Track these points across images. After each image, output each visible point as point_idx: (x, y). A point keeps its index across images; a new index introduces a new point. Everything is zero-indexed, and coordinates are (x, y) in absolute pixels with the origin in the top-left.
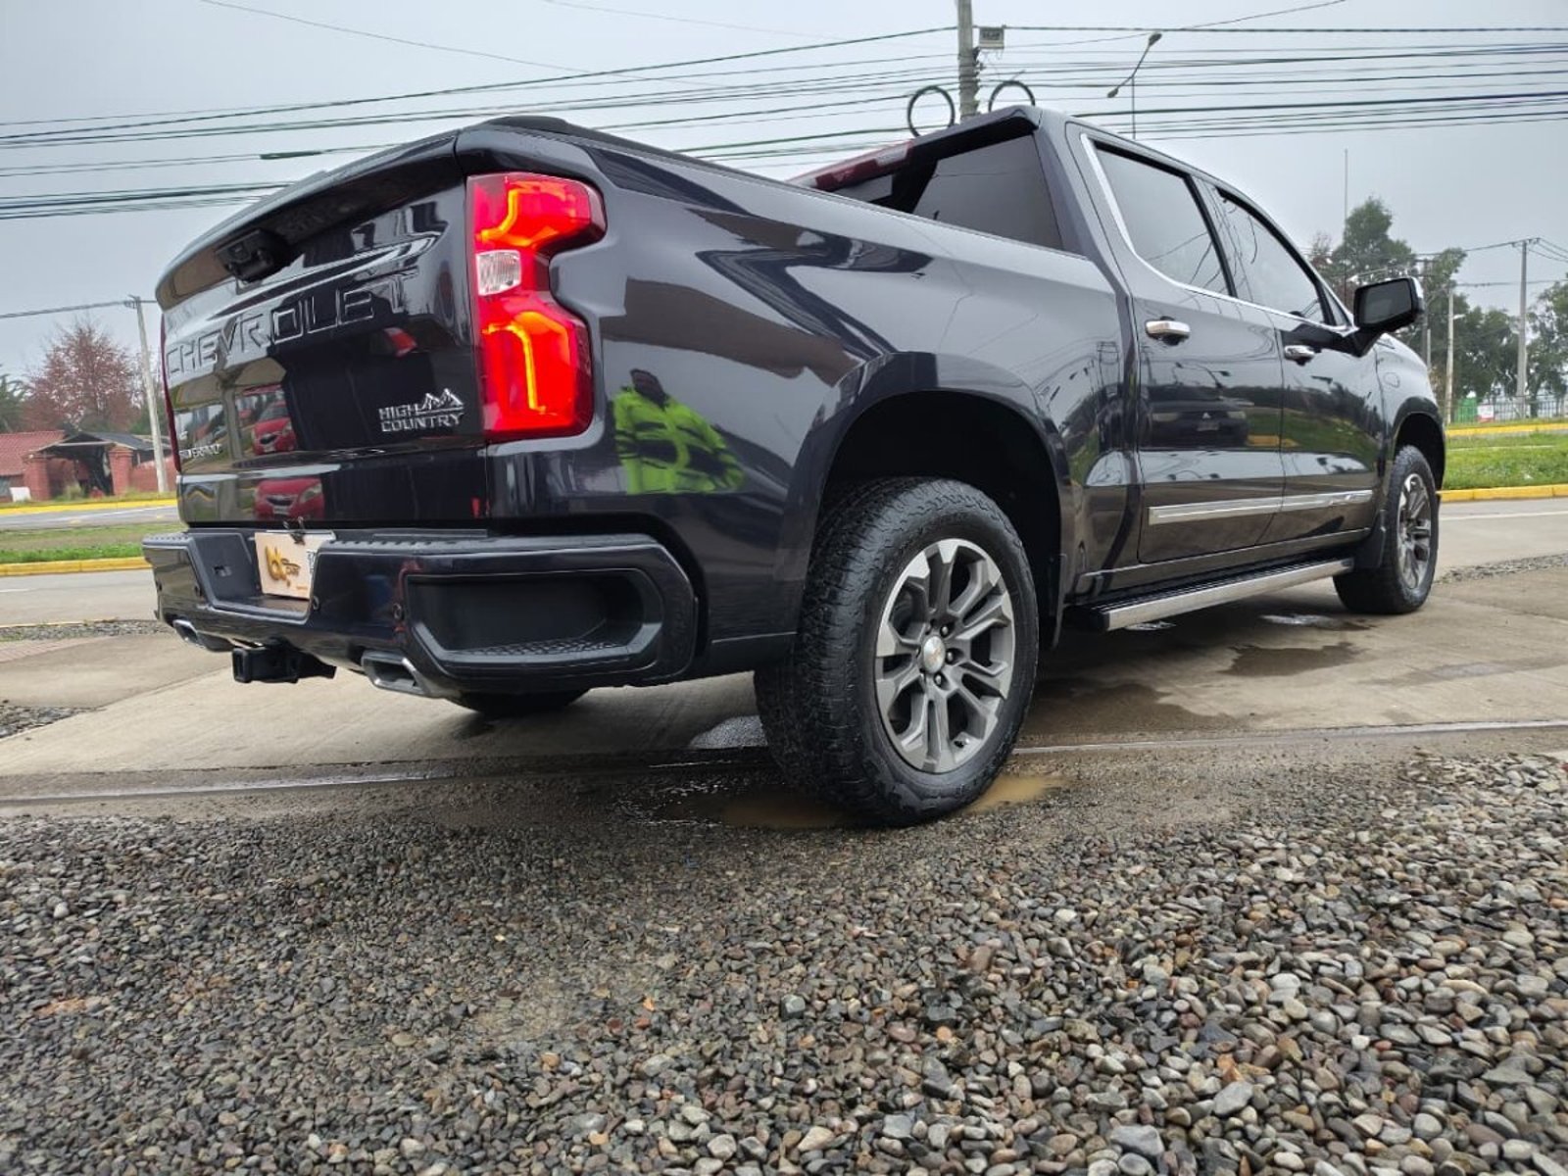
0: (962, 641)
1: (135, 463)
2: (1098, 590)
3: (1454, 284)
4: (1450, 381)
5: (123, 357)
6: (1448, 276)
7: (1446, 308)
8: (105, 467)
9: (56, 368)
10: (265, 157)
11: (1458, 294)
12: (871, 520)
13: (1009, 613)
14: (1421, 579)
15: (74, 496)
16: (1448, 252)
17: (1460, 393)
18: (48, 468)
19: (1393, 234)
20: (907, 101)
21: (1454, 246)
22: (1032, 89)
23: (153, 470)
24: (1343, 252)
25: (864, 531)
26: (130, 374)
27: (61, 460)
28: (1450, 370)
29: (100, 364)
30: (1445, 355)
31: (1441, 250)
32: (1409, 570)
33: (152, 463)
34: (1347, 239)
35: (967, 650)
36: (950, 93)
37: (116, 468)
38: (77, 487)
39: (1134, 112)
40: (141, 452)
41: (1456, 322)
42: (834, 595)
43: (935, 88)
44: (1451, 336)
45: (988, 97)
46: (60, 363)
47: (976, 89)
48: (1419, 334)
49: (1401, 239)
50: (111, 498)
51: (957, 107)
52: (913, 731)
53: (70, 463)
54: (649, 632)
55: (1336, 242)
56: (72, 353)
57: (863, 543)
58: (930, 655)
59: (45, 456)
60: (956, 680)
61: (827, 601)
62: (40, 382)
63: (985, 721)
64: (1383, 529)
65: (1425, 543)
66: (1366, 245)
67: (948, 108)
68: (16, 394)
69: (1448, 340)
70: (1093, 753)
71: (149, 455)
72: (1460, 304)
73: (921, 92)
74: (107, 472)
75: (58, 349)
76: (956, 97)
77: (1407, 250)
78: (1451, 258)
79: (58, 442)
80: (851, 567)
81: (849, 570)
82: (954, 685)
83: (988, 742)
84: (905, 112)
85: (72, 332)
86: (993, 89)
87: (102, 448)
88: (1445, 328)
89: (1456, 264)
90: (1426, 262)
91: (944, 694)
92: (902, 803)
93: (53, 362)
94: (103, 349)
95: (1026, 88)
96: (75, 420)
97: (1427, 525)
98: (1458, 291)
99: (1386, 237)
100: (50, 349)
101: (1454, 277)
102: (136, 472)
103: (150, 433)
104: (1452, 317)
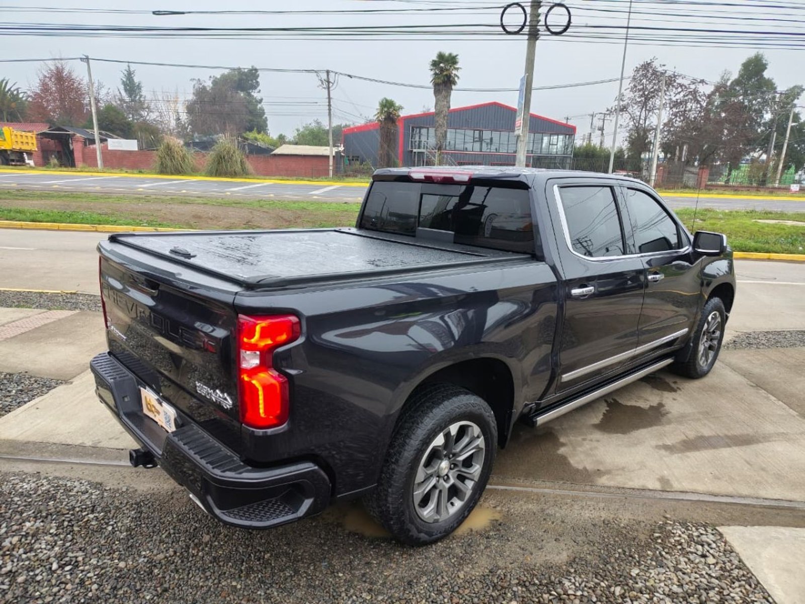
0: (459, 461)
1: (85, 145)
2: (533, 411)
3: (795, 106)
4: (782, 161)
5: (79, 84)
6: (793, 101)
7: (788, 119)
8: (70, 145)
9: (45, 88)
10: (154, 13)
11: (796, 112)
12: (418, 424)
13: (483, 446)
14: (709, 361)
15: (55, 166)
16: (795, 87)
17: (786, 167)
18: (41, 143)
19: (766, 74)
20: (503, 9)
21: (799, 84)
22: (569, 9)
23: (94, 151)
24: (737, 82)
25: (414, 430)
26: (84, 94)
27: (48, 140)
28: (783, 156)
29: (68, 87)
30: (783, 145)
31: (792, 86)
32: (703, 358)
33: (94, 146)
34: (741, 76)
35: (460, 465)
36: (525, 8)
37: (76, 147)
38: (56, 161)
39: (628, 28)
40: (89, 139)
41: (792, 127)
42: (397, 461)
43: (518, 4)
44: (788, 135)
45: (546, 12)
46: (47, 84)
47: (540, 7)
48: (770, 133)
49: (771, 78)
50: (74, 169)
51: (528, 16)
52: (430, 507)
53: (52, 142)
54: (307, 504)
55: (735, 76)
56: (53, 80)
57: (413, 437)
58: (442, 469)
59: (39, 137)
60: (453, 477)
61: (394, 463)
62: (36, 94)
63: (465, 494)
64: (692, 344)
65: (715, 342)
66: (750, 79)
67: (524, 15)
68: (24, 99)
69: (785, 137)
70: (518, 492)
71: (93, 142)
72: (796, 117)
73: (509, 6)
74: (71, 147)
75: (45, 77)
76: (528, 10)
77: (773, 84)
78: (797, 90)
79: (46, 130)
80: (406, 448)
81: (405, 450)
82: (452, 481)
83: (465, 503)
84: (500, 15)
85: (53, 68)
86: (549, 8)
87: (69, 134)
88: (786, 130)
89: (799, 94)
90: (781, 94)
91: (447, 485)
92: (422, 540)
93: (43, 84)
94: (70, 79)
95: (567, 8)
96: (55, 116)
97: (718, 334)
98: (796, 110)
99: (762, 76)
100: (41, 76)
101: (796, 101)
102: (86, 150)
103: (93, 128)
104: (791, 124)
